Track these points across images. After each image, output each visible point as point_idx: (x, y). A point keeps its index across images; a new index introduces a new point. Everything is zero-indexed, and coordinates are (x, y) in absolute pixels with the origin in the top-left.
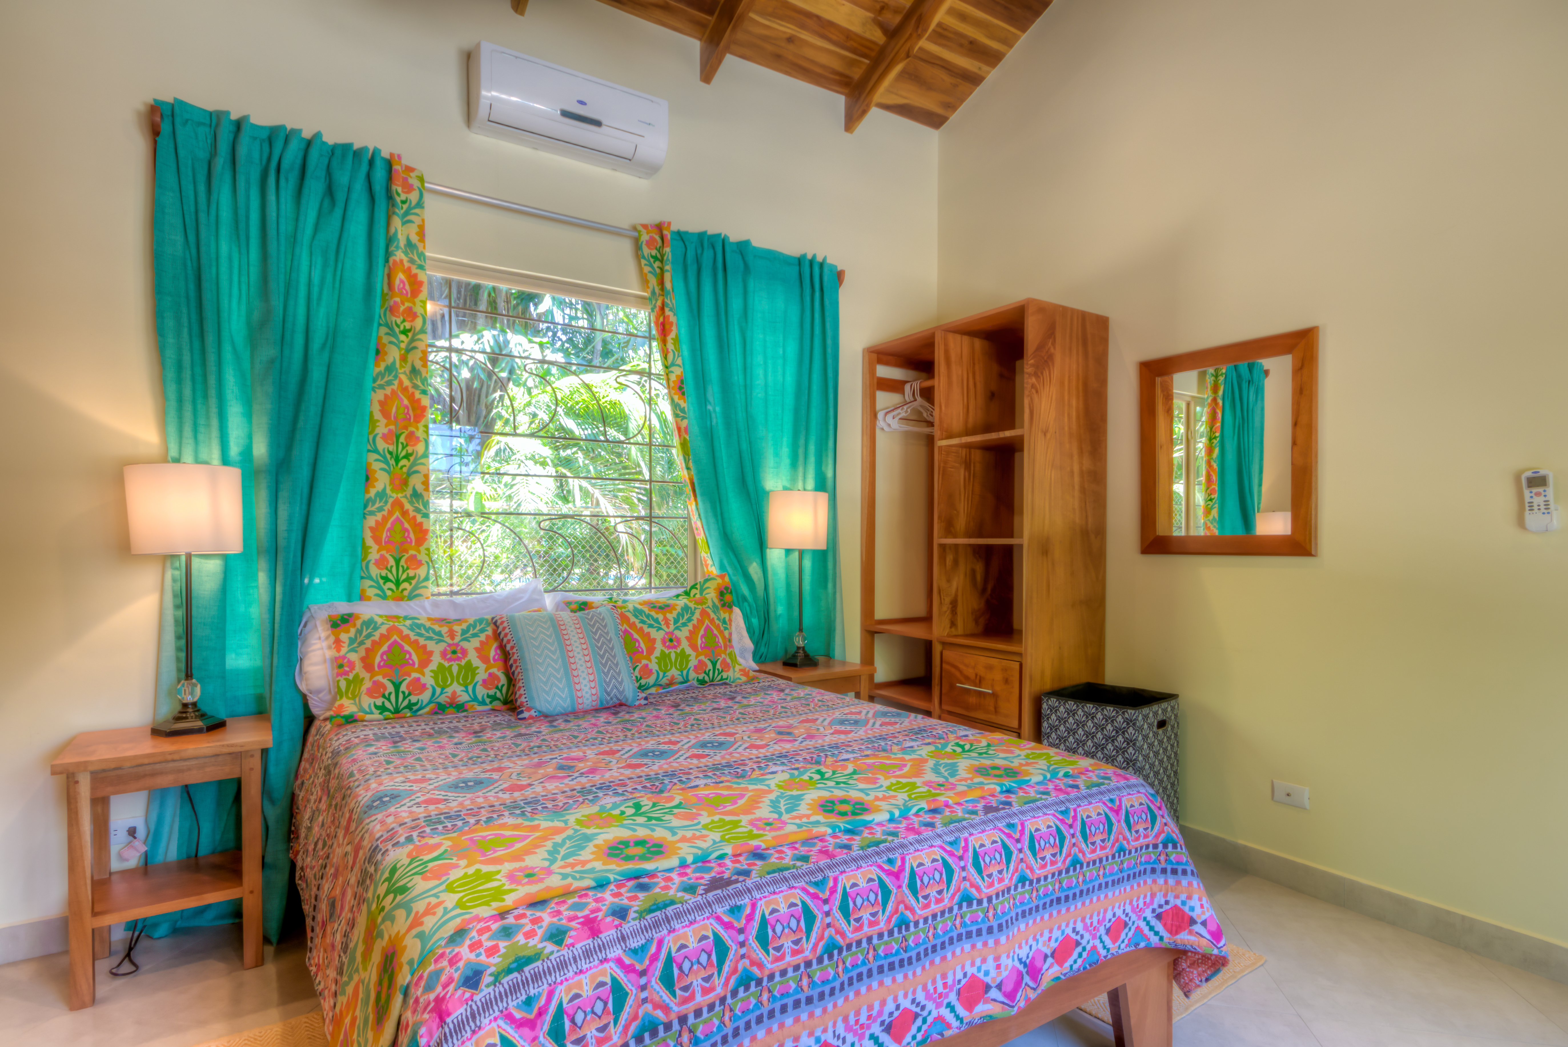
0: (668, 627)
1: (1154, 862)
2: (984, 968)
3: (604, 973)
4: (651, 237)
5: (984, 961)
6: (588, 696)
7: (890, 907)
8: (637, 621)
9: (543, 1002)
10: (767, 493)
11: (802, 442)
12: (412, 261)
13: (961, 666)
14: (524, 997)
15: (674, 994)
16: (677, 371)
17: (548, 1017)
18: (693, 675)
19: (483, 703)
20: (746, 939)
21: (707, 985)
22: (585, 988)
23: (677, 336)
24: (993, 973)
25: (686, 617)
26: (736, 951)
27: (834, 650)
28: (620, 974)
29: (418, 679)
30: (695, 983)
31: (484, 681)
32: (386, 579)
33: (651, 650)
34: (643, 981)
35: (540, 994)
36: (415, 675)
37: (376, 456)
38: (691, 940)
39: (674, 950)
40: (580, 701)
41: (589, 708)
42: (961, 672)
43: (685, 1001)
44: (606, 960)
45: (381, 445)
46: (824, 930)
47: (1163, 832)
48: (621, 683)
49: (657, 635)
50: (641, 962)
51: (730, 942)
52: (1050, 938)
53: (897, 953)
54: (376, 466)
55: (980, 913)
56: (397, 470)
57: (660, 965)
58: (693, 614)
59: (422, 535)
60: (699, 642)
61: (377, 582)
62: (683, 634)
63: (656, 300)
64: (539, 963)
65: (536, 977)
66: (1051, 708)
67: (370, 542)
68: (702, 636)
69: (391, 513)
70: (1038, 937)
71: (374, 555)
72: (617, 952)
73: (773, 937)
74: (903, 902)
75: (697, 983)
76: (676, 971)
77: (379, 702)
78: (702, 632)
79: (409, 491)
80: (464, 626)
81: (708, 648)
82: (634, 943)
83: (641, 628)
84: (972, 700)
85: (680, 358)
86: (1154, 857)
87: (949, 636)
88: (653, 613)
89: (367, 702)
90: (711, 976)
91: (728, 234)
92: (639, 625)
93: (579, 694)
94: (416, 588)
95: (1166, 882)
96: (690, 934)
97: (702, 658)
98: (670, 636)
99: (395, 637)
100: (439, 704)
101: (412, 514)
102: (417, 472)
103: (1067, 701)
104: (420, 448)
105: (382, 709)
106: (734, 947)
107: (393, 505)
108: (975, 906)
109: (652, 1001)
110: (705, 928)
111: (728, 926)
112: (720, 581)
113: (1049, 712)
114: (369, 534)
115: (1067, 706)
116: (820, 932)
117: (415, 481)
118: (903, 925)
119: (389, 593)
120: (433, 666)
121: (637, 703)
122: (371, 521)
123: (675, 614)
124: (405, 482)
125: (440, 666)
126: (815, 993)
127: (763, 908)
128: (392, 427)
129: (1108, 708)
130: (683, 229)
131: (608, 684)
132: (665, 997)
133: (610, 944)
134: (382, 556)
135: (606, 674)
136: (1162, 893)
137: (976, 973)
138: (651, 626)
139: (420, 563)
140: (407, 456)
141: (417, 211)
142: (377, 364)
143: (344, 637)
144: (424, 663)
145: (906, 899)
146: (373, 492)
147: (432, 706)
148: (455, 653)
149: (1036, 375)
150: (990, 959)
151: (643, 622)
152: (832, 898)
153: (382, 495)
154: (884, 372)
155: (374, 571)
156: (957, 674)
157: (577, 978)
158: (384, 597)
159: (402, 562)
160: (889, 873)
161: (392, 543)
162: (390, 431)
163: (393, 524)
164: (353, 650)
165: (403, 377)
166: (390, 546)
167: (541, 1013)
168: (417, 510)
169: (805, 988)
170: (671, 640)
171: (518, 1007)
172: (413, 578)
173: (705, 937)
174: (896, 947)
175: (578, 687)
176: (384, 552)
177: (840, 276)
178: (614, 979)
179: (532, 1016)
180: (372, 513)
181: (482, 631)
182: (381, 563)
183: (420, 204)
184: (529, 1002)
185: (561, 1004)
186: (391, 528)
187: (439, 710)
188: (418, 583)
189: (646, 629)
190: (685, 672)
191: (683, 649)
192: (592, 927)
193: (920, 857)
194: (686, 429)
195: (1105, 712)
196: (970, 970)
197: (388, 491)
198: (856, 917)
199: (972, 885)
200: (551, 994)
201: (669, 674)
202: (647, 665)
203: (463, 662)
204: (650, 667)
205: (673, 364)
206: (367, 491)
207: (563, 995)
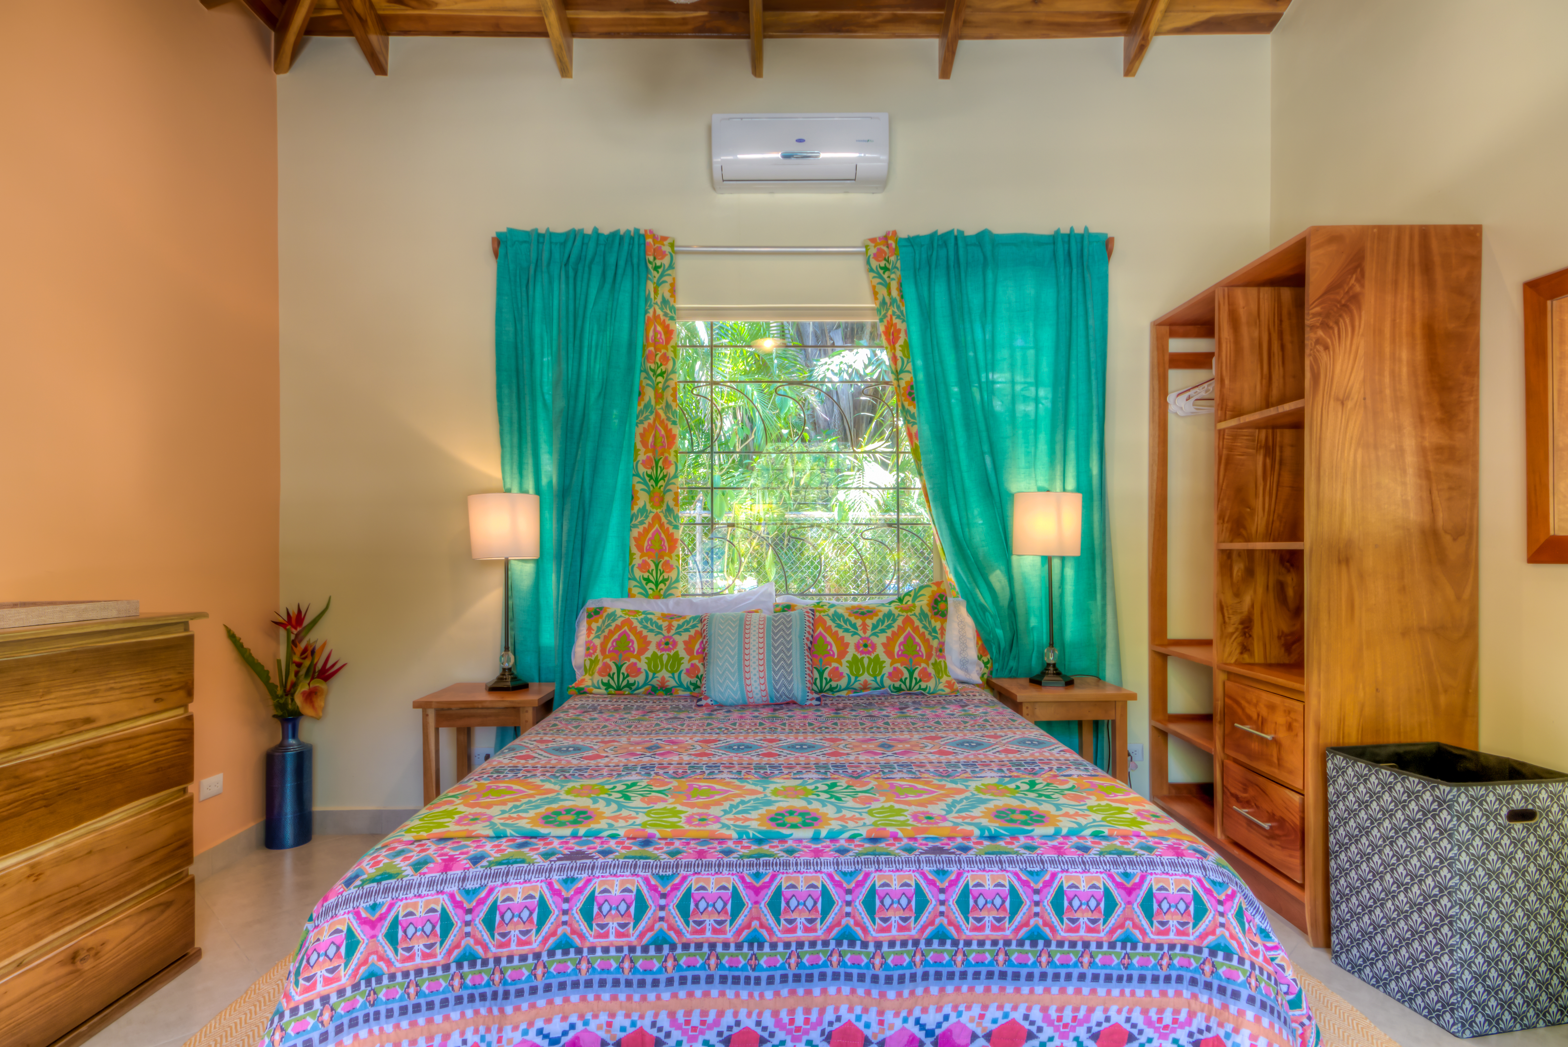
0: (865, 632)
1: (1195, 970)
2: (865, 1018)
3: (436, 902)
4: (879, 250)
5: (865, 1010)
6: (757, 691)
7: (741, 920)
8: (833, 625)
9: (384, 910)
10: (1012, 496)
11: (1059, 437)
12: (666, 314)
13: (1243, 703)
14: (372, 903)
15: (493, 936)
16: (906, 378)
17: (387, 923)
18: (887, 682)
19: (688, 689)
20: (570, 909)
21: (523, 938)
22: (420, 909)
23: (905, 341)
24: (875, 1027)
25: (886, 624)
26: (558, 916)
27: (1104, 670)
28: (450, 907)
29: (635, 664)
30: (512, 933)
31: (687, 670)
32: (648, 580)
33: (842, 654)
34: (468, 918)
35: (383, 903)
36: (633, 660)
37: (637, 479)
38: (518, 895)
39: (500, 900)
40: (750, 695)
41: (760, 702)
42: (1243, 709)
43: (501, 946)
44: (442, 893)
45: (642, 470)
46: (655, 922)
47: (1213, 933)
48: (790, 682)
49: (851, 640)
50: (470, 902)
51: (554, 907)
52: (982, 1017)
53: (743, 969)
54: (639, 487)
55: (863, 957)
56: (657, 489)
57: (485, 908)
58: (894, 620)
59: (673, 542)
60: (897, 649)
61: (640, 583)
62: (879, 640)
63: (887, 310)
64: (393, 881)
65: (387, 890)
66: (1337, 768)
67: (634, 550)
68: (901, 644)
69: (651, 525)
70: (962, 1008)
71: (637, 561)
72: (454, 888)
73: (598, 914)
74: (759, 919)
75: (515, 933)
76: (498, 918)
77: (606, 680)
78: (901, 639)
79: (664, 507)
80: (681, 621)
81: (906, 656)
82: (469, 885)
83: (836, 632)
84: (1255, 746)
85: (910, 365)
86: (1195, 964)
87: (1238, 663)
88: (852, 619)
89: (597, 678)
90: (528, 932)
91: (961, 228)
92: (834, 629)
93: (749, 688)
94: (669, 588)
95: (1210, 1001)
96: (519, 890)
97: (898, 665)
98: (865, 641)
99: (626, 628)
100: (653, 686)
101: (666, 526)
102: (669, 490)
103: (1356, 762)
104: (672, 470)
105: (608, 686)
106: (557, 912)
107: (653, 519)
108: (858, 947)
109: (474, 937)
110: (534, 889)
111: (556, 893)
112: (935, 588)
113: (1334, 773)
114: (633, 543)
115: (1357, 768)
116: (650, 922)
117: (669, 498)
118: (755, 942)
119: (650, 592)
120: (648, 654)
121: (808, 703)
122: (635, 533)
123: (875, 620)
124: (662, 499)
125: (654, 654)
126: (635, 978)
127: (597, 886)
128: (650, 454)
129: (1411, 779)
130: (913, 233)
131: (777, 682)
132: (485, 937)
133: (452, 881)
134: (644, 561)
135: (776, 673)
136: (1204, 1015)
137: (853, 1020)
138: (847, 630)
139: (671, 568)
140: (663, 478)
141: (669, 272)
142: (639, 404)
143: (594, 626)
144: (642, 651)
145: (762, 917)
146: (636, 508)
147: (647, 687)
148: (668, 644)
149: (1325, 326)
150: (873, 1011)
151: (839, 626)
152: (672, 894)
153: (643, 510)
154: (1178, 345)
155: (638, 573)
156: (1239, 711)
157: (414, 900)
158: (647, 595)
159: (660, 567)
160: (748, 886)
161: (652, 550)
162: (648, 457)
163: (654, 534)
164: (598, 637)
165: (661, 412)
166: (650, 553)
167: (382, 918)
168: (670, 523)
169: (626, 971)
170: (865, 646)
171: (366, 909)
172: (667, 580)
173: (531, 897)
174: (743, 962)
175: (748, 682)
176: (646, 558)
177: (1108, 245)
178: (443, 909)
179: (373, 919)
180: (635, 526)
181: (694, 626)
182: (644, 566)
183: (671, 266)
184: (374, 907)
185: (397, 916)
186: (652, 538)
187: (652, 691)
188: (670, 584)
189: (841, 633)
190: (878, 679)
191: (877, 656)
192: (449, 863)
193: (797, 879)
194: (916, 434)
195: (1407, 784)
196: (846, 1017)
197: (649, 507)
198: (697, 919)
199: (857, 924)
200: (391, 906)
201: (862, 679)
202: (837, 668)
203: (672, 653)
204: (841, 670)
205: (902, 371)
206: (632, 509)
207: (400, 910)
